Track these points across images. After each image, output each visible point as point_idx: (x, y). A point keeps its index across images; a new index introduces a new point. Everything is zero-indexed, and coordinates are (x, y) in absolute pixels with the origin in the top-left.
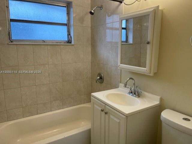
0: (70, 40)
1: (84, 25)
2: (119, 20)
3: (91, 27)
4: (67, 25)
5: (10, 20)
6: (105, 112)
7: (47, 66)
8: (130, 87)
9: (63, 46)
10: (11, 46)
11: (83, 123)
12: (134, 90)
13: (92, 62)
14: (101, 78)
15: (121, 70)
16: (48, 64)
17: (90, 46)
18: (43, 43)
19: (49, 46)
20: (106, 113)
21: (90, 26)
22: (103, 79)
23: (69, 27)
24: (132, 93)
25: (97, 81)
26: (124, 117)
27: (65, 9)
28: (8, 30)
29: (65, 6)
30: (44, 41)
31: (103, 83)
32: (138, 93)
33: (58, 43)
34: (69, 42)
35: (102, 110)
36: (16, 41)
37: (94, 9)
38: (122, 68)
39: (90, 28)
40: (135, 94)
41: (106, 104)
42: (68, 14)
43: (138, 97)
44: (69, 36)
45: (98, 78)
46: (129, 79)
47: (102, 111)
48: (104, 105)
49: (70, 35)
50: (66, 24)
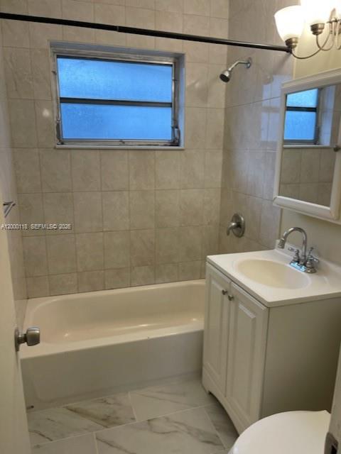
0: (176, 139)
1: (208, 105)
2: (278, 95)
3: (226, 109)
4: (173, 105)
5: (61, 98)
6: (229, 297)
7: (126, 193)
8: (295, 249)
9: (161, 152)
10: (61, 152)
11: (194, 320)
12: (305, 256)
13: (224, 189)
14: (239, 225)
15: (282, 210)
16: (129, 191)
17: (221, 151)
18: (120, 145)
19: (131, 153)
20: (230, 299)
21: (223, 107)
22: (242, 227)
23: (176, 110)
24: (298, 262)
25: (231, 231)
26: (264, 308)
27: (170, 70)
28: (55, 119)
29: (171, 63)
30: (122, 142)
31: (242, 238)
32: (312, 264)
33: (150, 145)
34: (175, 143)
35: (223, 291)
36: (71, 141)
37: (230, 69)
38: (283, 206)
39: (223, 112)
40: (305, 265)
41: (233, 280)
42: (176, 80)
43: (312, 272)
44: (176, 129)
45: (233, 224)
46: (292, 231)
47: (224, 293)
48: (229, 281)
49: (177, 127)
50: (171, 104)
